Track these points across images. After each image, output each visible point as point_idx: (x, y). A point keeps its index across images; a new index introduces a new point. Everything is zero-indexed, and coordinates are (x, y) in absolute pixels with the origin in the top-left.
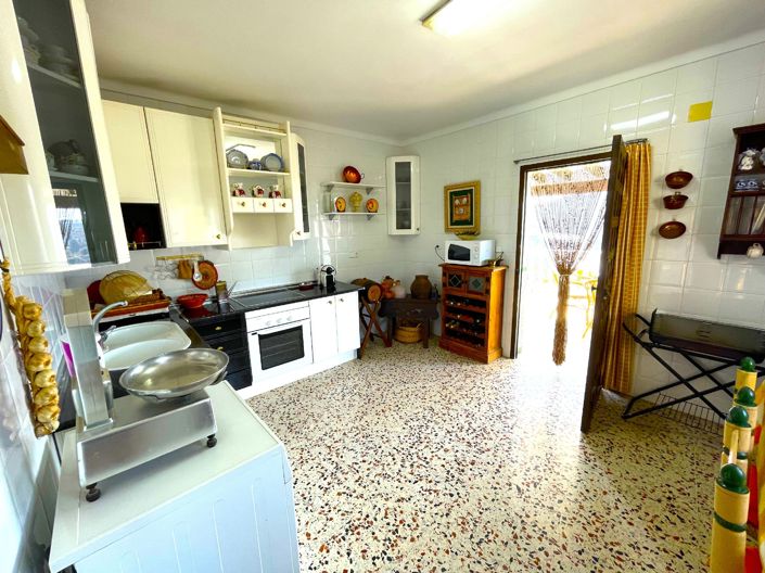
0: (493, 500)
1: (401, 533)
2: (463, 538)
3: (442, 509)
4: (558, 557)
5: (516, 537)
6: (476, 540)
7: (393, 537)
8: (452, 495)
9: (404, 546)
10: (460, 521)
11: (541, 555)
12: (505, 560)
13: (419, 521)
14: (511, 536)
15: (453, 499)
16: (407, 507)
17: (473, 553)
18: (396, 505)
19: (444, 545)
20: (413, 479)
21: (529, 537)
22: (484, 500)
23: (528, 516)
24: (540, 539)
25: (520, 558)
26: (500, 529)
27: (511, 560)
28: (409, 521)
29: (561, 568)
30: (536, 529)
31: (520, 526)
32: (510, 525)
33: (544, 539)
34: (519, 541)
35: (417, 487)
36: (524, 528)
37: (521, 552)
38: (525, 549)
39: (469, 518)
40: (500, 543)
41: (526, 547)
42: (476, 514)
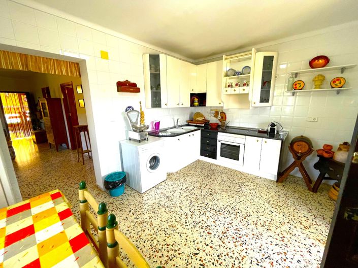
0: (186, 239)
1: (167, 208)
2: (166, 226)
3: (178, 220)
4: (159, 262)
5: (168, 245)
6: (166, 230)
7: (166, 206)
8: (186, 223)
9: (163, 209)
10: (174, 225)
11: (160, 254)
12: (158, 238)
13: (172, 213)
14: (168, 243)
15: (184, 224)
16: (178, 209)
17: (161, 228)
18: (178, 206)
19: (164, 220)
20: (192, 210)
21: (168, 251)
22: (185, 235)
23: (179, 254)
24: (167, 256)
25: (158, 245)
26: (171, 239)
27: (158, 241)
28: (172, 210)
29: (154, 262)
30: (173, 256)
31: (173, 248)
32: (173, 244)
33: (167, 258)
34: (166, 246)
35: (188, 211)
36: (172, 250)
37: (161, 246)
38: (162, 248)
39: (175, 228)
40: (165, 238)
41: (164, 249)
42: (177, 231)
